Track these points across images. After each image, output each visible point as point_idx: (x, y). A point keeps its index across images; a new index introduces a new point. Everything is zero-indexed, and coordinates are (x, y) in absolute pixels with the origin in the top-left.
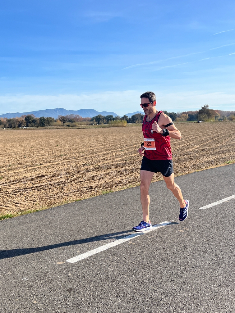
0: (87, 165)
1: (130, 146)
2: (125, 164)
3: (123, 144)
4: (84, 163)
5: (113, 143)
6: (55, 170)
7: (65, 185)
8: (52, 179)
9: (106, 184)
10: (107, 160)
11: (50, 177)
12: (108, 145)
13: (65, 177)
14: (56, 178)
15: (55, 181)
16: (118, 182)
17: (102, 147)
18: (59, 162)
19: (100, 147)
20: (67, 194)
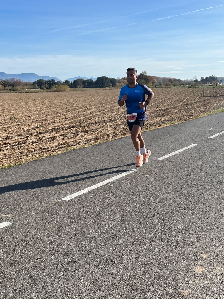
0: (38, 127)
1: (77, 109)
2: (75, 126)
3: (69, 108)
4: (34, 126)
5: (59, 107)
6: (8, 132)
7: (21, 146)
8: (7, 141)
9: (61, 145)
10: (56, 123)
11: (4, 139)
12: (55, 109)
13: (19, 139)
14: (10, 140)
15: (11, 143)
16: (72, 143)
17: (48, 110)
18: (10, 125)
19: (47, 110)
20: (25, 154)
